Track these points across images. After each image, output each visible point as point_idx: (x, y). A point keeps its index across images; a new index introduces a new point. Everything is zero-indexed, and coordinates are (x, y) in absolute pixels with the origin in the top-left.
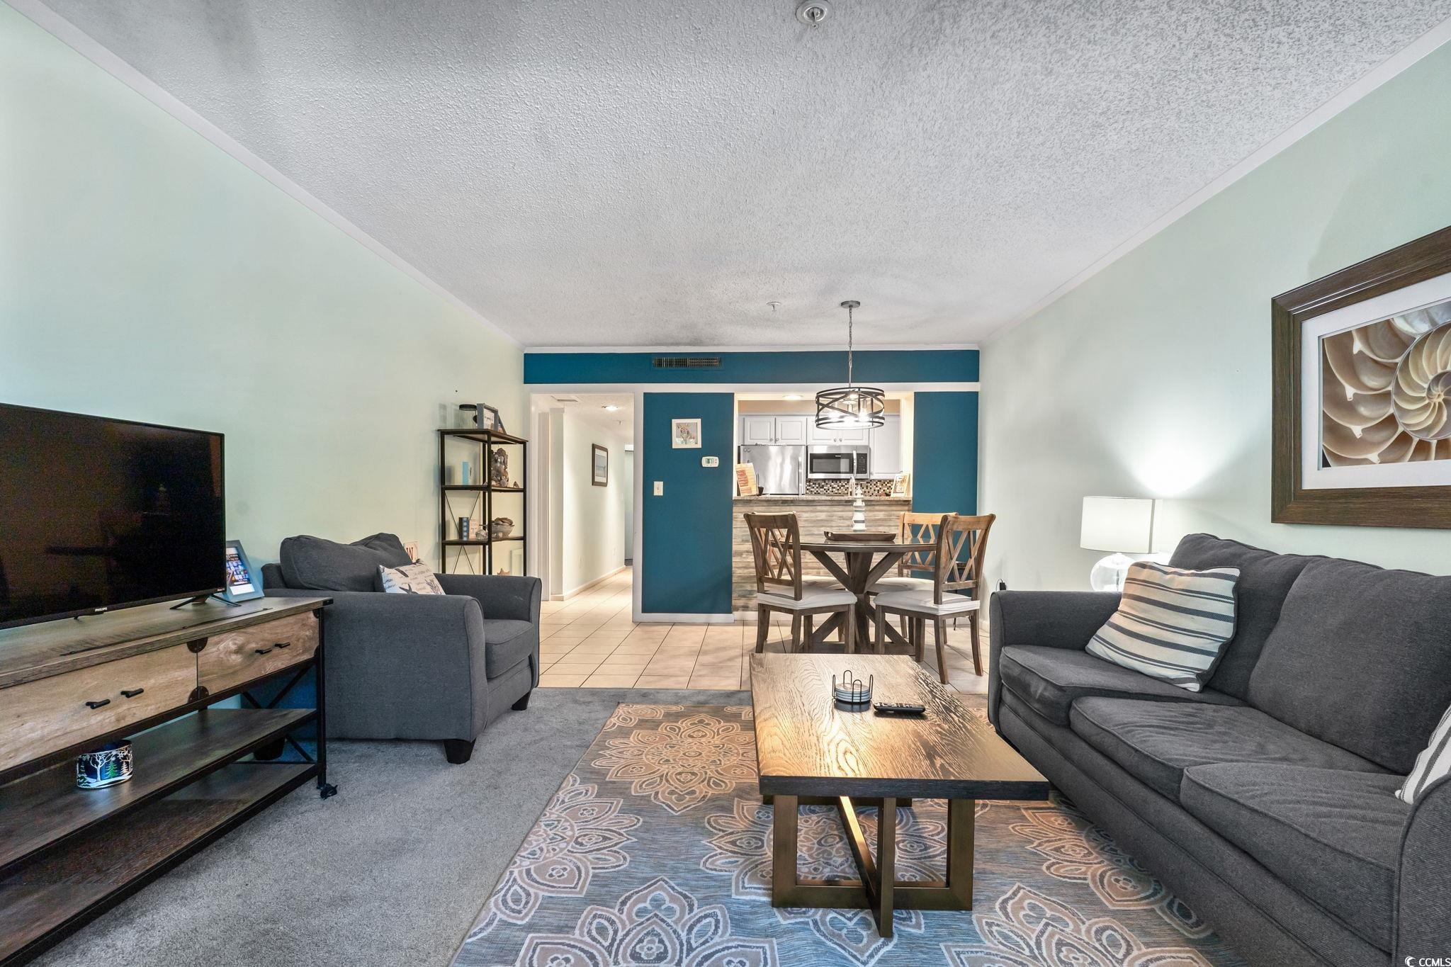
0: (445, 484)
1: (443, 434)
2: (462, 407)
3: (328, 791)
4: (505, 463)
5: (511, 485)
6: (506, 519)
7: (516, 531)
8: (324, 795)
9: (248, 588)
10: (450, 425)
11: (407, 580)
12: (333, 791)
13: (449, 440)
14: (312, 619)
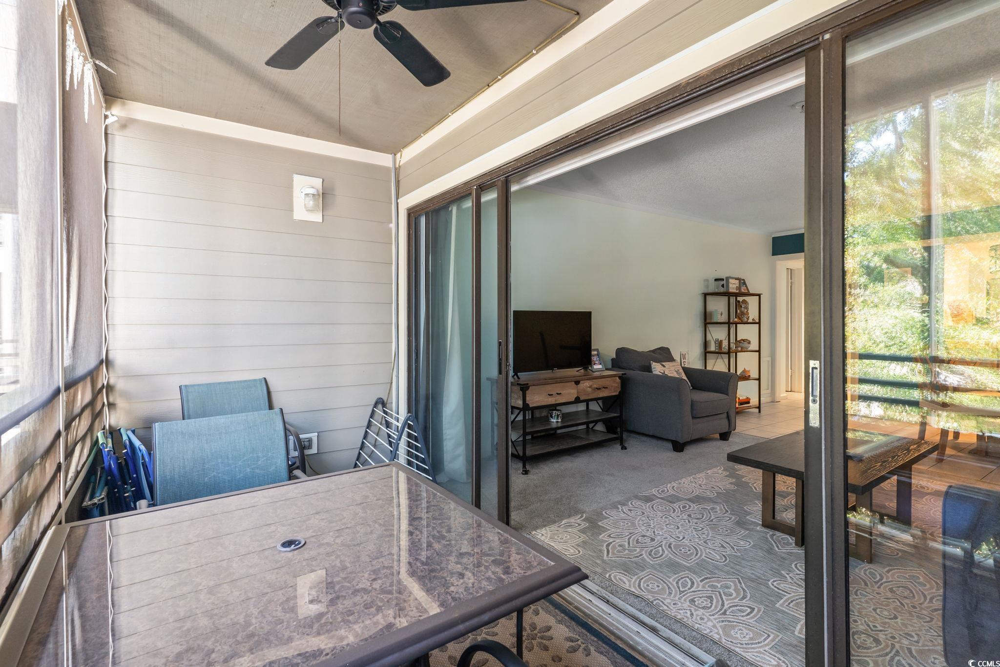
0: (707, 320)
1: (705, 295)
2: (716, 280)
3: (624, 448)
4: (747, 308)
5: (750, 320)
6: (747, 340)
7: (754, 346)
8: (622, 449)
9: (600, 367)
10: (711, 290)
11: (663, 368)
12: (626, 449)
13: (708, 298)
14: (618, 379)
